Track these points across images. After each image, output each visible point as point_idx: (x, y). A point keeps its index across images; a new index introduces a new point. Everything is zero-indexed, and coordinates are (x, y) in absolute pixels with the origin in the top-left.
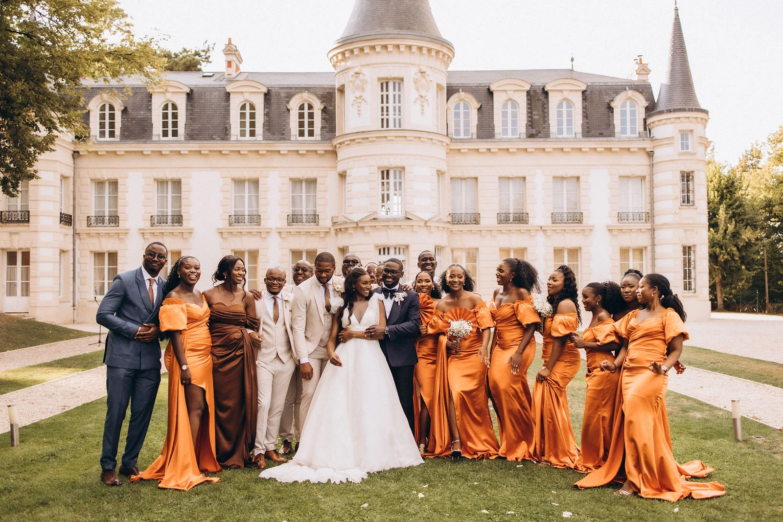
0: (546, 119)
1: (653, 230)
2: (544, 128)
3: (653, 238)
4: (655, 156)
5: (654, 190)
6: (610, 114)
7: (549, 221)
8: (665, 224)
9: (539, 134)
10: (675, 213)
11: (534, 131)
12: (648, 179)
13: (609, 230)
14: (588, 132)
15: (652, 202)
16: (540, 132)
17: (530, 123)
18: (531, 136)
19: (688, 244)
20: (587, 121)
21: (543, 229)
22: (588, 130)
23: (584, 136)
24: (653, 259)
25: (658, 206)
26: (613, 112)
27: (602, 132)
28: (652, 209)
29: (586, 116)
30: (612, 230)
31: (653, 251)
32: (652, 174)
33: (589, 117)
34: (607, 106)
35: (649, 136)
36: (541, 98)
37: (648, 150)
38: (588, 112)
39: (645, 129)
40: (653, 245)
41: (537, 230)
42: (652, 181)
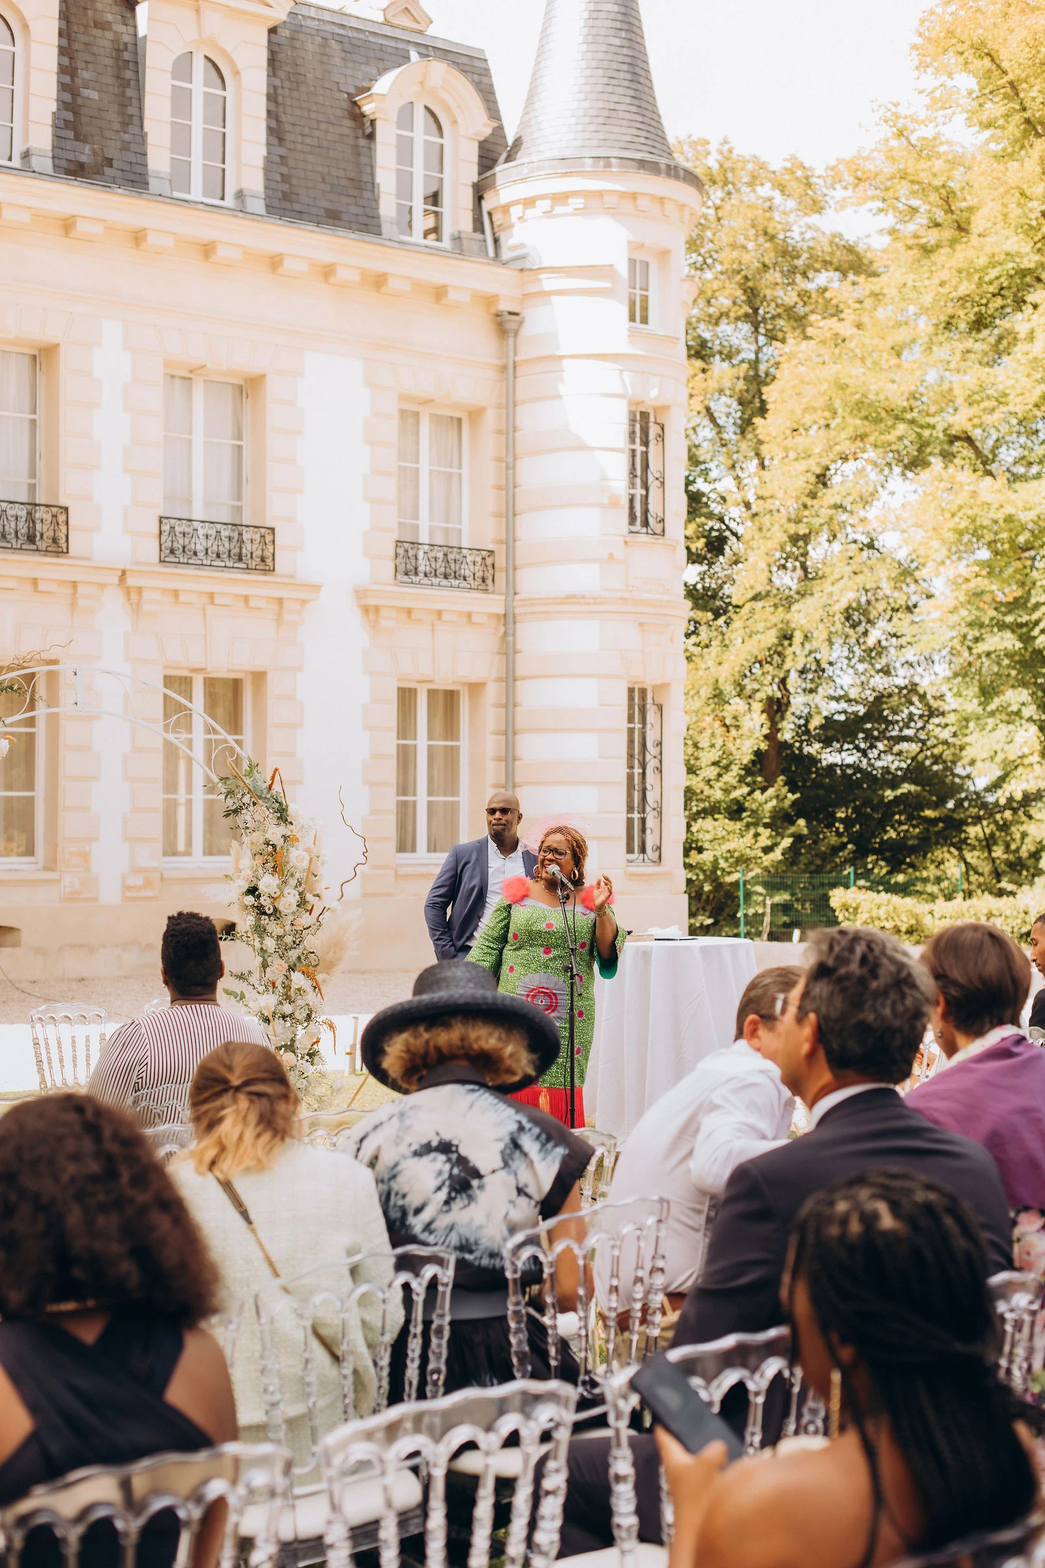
0: (131, 110)
1: (508, 620)
2: (125, 147)
3: (508, 650)
4: (525, 332)
5: (518, 462)
6: (362, 142)
7: (151, 550)
8: (570, 599)
9: (107, 170)
10: (611, 556)
11: (85, 154)
12: (490, 420)
13: (366, 609)
14: (286, 197)
15: (509, 513)
16: (109, 162)
17: (70, 116)
18: (75, 170)
19: (649, 679)
20: (282, 151)
21: (131, 581)
22: (285, 187)
23: (270, 209)
24: (509, 732)
25: (532, 528)
26: (371, 137)
27: (336, 207)
28: (510, 540)
29: (276, 133)
30: (377, 609)
31: (509, 704)
32: (509, 405)
33: (288, 137)
34: (346, 105)
35: (491, 253)
36: (109, 17)
37: (505, 306)
38: (283, 118)
39: (478, 226)
40: (510, 679)
41: (102, 586)
42: (509, 432)
